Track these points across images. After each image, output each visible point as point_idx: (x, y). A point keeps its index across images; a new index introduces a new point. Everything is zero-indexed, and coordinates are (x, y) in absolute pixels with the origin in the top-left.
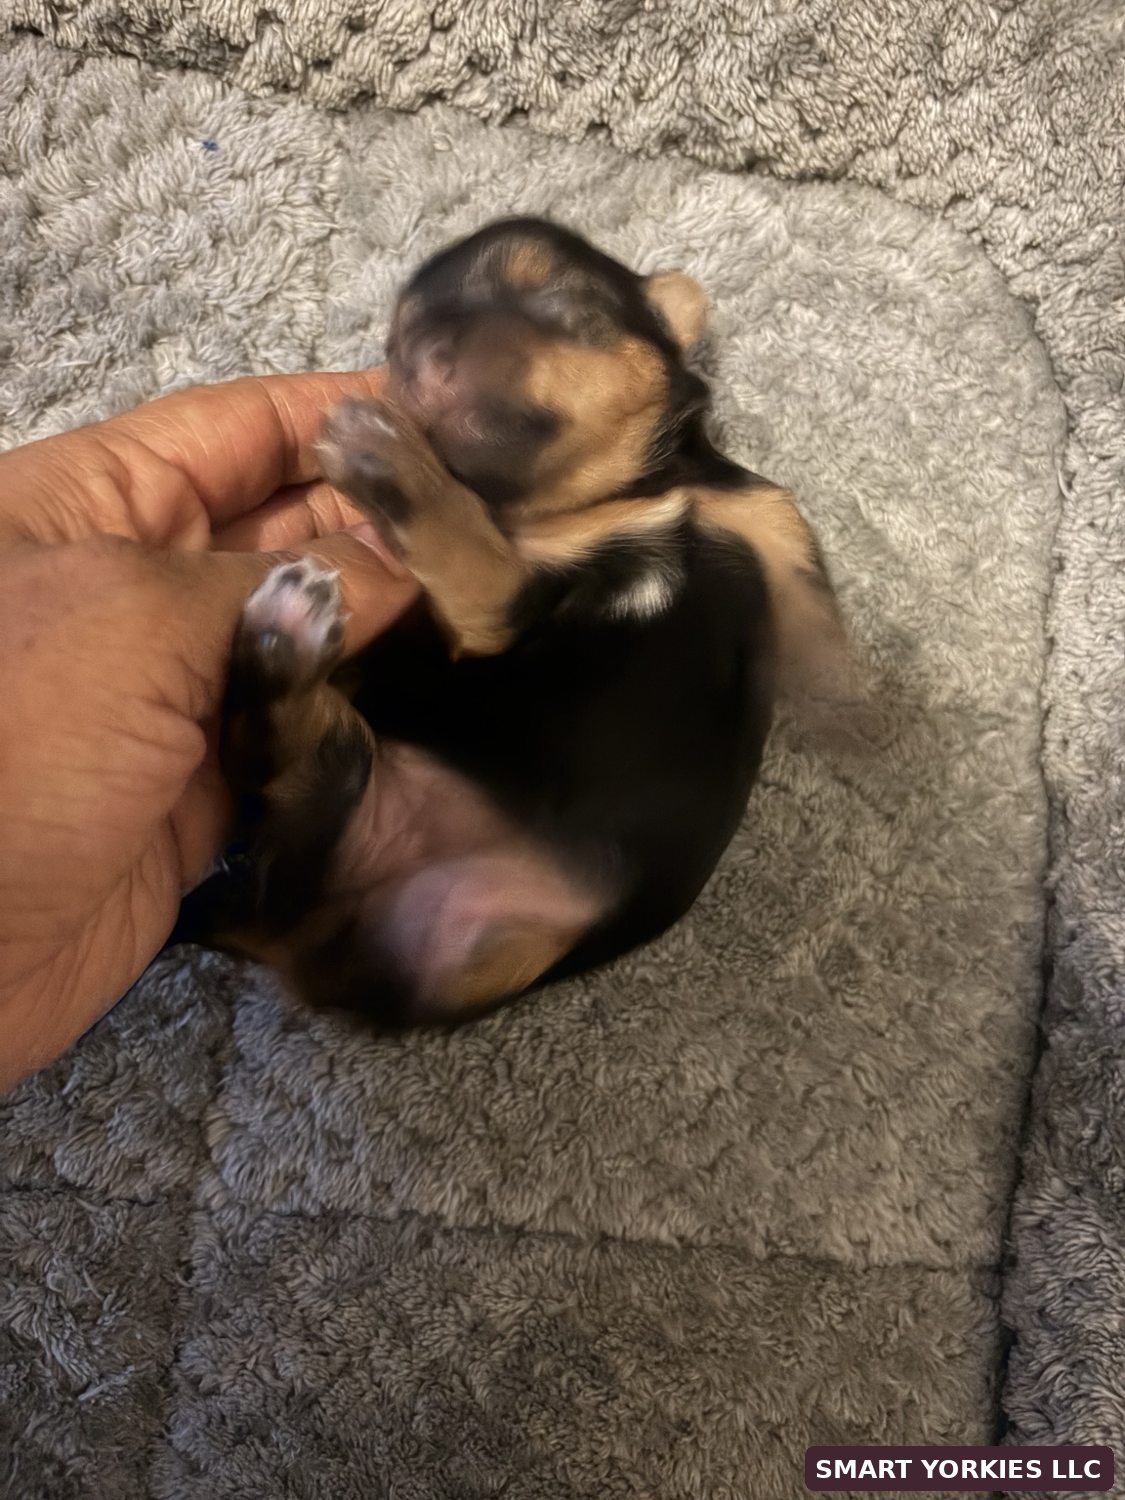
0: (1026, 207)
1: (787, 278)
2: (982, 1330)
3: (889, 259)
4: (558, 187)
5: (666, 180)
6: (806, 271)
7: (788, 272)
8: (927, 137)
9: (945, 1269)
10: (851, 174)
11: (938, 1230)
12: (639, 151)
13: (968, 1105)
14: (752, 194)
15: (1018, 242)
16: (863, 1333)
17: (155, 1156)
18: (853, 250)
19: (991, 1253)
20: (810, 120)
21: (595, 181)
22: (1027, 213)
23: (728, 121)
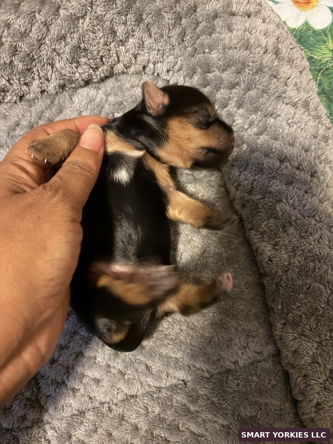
0: (161, 62)
1: (109, 108)
2: (279, 374)
3: (135, 91)
4: (40, 111)
5: (67, 97)
6: (114, 104)
7: (109, 106)
8: (126, 56)
9: (263, 360)
10: (115, 73)
11: (256, 350)
12: (57, 92)
13: (250, 311)
14: (92, 90)
15: (164, 71)
16: (244, 388)
17: (28, 413)
18: (124, 92)
19: (274, 351)
20: (92, 66)
21: (49, 105)
22: (162, 63)
23: (72, 76)
